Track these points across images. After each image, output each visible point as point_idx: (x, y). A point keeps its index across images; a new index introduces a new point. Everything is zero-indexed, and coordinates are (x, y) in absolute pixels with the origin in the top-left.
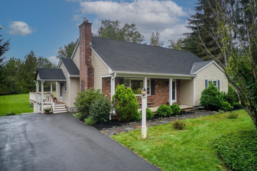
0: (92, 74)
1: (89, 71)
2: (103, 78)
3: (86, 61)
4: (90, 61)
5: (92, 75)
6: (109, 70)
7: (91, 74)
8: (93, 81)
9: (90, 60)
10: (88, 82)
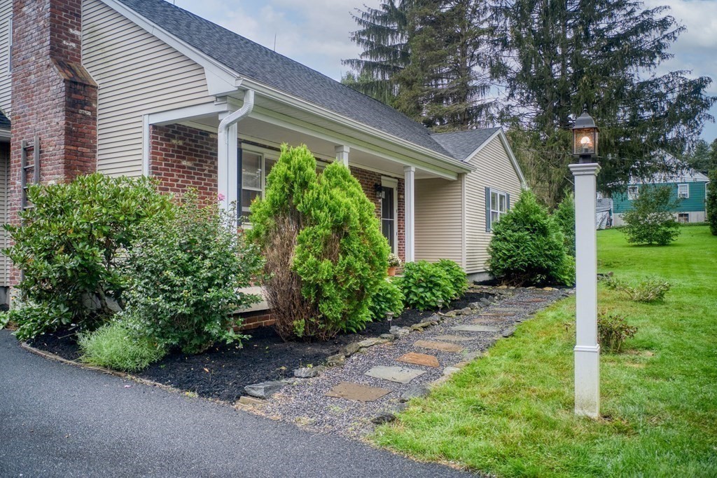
0: (89, 113)
1: (73, 96)
2: (155, 128)
3: (52, 49)
4: (73, 49)
5: (84, 115)
6: (208, 81)
7: (81, 111)
8: (93, 148)
9: (74, 45)
10: (68, 153)
